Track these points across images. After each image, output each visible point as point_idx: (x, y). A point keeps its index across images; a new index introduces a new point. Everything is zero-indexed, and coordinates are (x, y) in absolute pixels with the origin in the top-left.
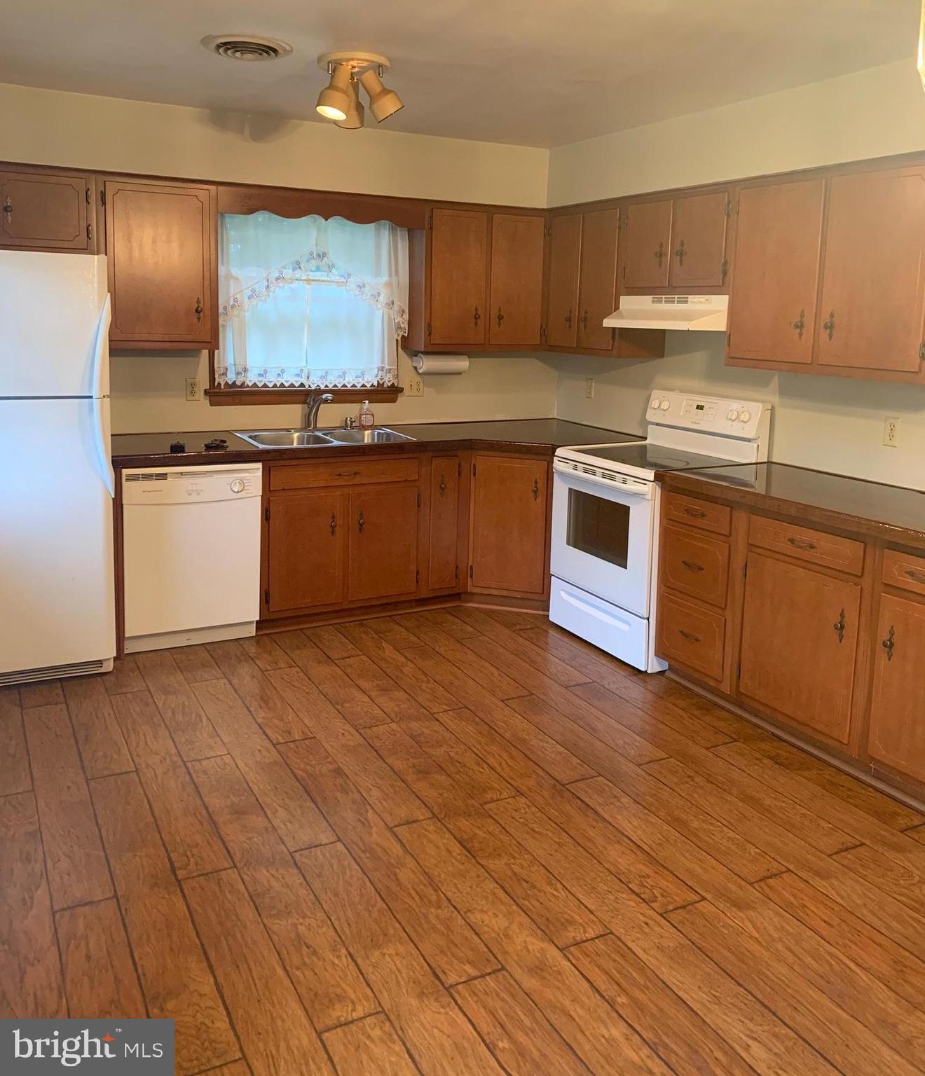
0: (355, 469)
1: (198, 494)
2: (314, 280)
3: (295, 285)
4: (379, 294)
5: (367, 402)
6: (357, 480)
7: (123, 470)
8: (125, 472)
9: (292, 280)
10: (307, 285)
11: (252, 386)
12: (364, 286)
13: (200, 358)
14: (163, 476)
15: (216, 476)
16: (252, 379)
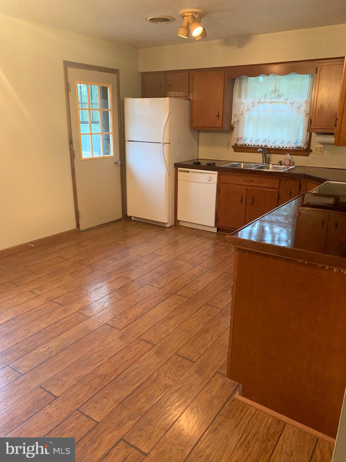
0: (252, 179)
1: (197, 179)
2: (273, 102)
3: (266, 104)
4: (301, 106)
5: (288, 154)
6: (252, 184)
7: (179, 168)
8: (179, 169)
9: (263, 103)
10: (271, 104)
11: (248, 145)
12: (294, 103)
13: (232, 134)
14: (188, 172)
15: (204, 174)
16: (248, 142)
